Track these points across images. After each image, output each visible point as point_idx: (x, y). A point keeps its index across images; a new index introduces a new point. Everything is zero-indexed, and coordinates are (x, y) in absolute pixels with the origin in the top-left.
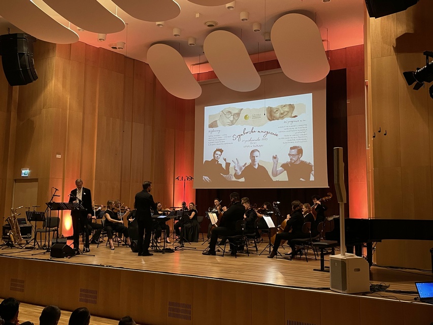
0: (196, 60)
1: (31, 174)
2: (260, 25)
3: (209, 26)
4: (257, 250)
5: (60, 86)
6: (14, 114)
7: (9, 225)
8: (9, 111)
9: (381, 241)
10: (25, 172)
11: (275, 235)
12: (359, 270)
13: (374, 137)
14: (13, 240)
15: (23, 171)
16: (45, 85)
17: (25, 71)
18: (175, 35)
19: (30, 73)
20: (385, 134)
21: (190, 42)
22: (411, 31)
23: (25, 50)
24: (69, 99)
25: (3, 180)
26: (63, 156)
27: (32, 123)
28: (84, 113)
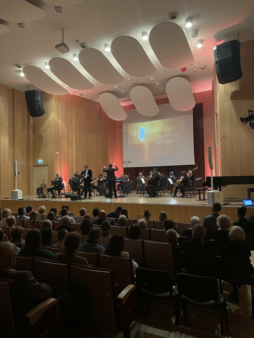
0: (124, 99)
1: (43, 162)
2: (160, 82)
3: (134, 84)
4: (165, 195)
5: (56, 116)
6: (31, 131)
7: (42, 187)
8: (29, 130)
9: (226, 186)
10: (40, 161)
11: (175, 187)
12: (219, 196)
13: (221, 140)
14: (46, 194)
15: (39, 161)
16: (48, 116)
17: (40, 109)
18: (116, 89)
19: (42, 110)
20: (226, 138)
21: (122, 91)
22: (239, 90)
23: (39, 98)
24: (61, 123)
25: (28, 165)
26: (60, 153)
27: (42, 136)
28: (68, 130)
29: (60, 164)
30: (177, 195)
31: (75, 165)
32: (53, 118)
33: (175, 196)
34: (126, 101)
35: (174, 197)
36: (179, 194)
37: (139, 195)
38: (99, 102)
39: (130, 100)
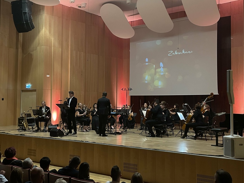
1: (32, 86)
4: (173, 134)
5: (48, 32)
6: (20, 50)
8: (17, 48)
10: (28, 86)
12: (242, 145)
14: (26, 126)
16: (39, 32)
17: (27, 23)
19: (30, 24)
23: (27, 10)
24: (53, 40)
25: (15, 90)
26: (51, 76)
27: (31, 55)
28: (62, 49)
29: (51, 90)
32: (43, 34)
34: (133, 15)
35: (184, 138)
36: (191, 133)
38: (100, 16)
39: (138, 14)
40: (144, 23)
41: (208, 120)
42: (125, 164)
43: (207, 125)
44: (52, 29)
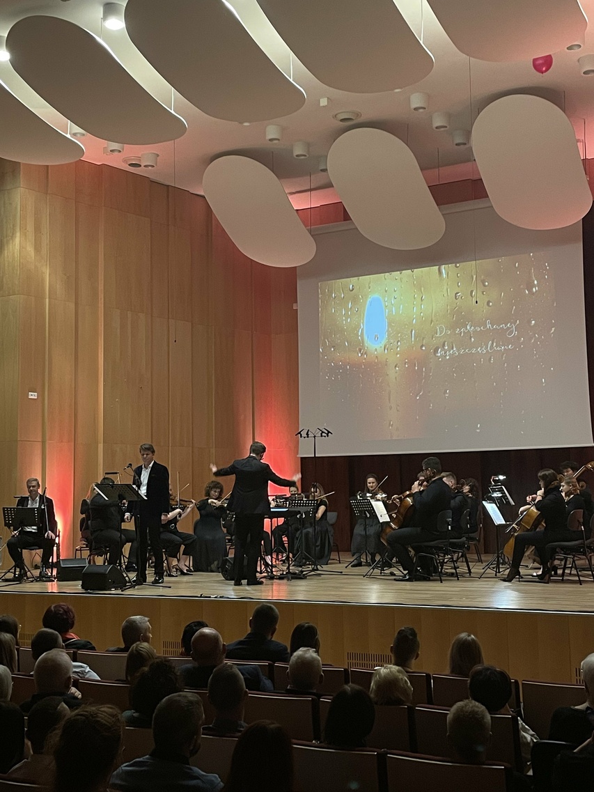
0: (304, 183)
2: (449, 116)
3: (342, 120)
4: (470, 572)
5: (30, 250)
11: (513, 539)
18: (270, 140)
21: (298, 150)
24: (47, 275)
26: (41, 395)
28: (76, 304)
29: (43, 442)
30: (522, 571)
31: (101, 446)
32: (17, 254)
33: (513, 575)
34: (311, 190)
35: (510, 581)
36: (531, 568)
37: (364, 570)
38: (202, 193)
39: (330, 185)
40: (346, 217)
41: (581, 520)
42: (350, 656)
43: (580, 535)
44: (45, 240)
